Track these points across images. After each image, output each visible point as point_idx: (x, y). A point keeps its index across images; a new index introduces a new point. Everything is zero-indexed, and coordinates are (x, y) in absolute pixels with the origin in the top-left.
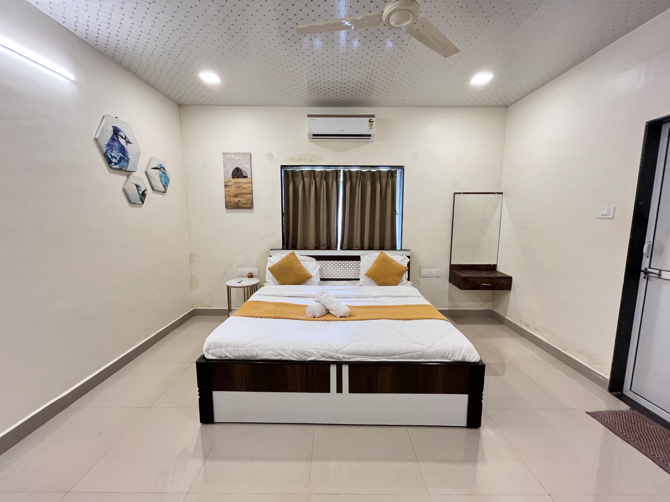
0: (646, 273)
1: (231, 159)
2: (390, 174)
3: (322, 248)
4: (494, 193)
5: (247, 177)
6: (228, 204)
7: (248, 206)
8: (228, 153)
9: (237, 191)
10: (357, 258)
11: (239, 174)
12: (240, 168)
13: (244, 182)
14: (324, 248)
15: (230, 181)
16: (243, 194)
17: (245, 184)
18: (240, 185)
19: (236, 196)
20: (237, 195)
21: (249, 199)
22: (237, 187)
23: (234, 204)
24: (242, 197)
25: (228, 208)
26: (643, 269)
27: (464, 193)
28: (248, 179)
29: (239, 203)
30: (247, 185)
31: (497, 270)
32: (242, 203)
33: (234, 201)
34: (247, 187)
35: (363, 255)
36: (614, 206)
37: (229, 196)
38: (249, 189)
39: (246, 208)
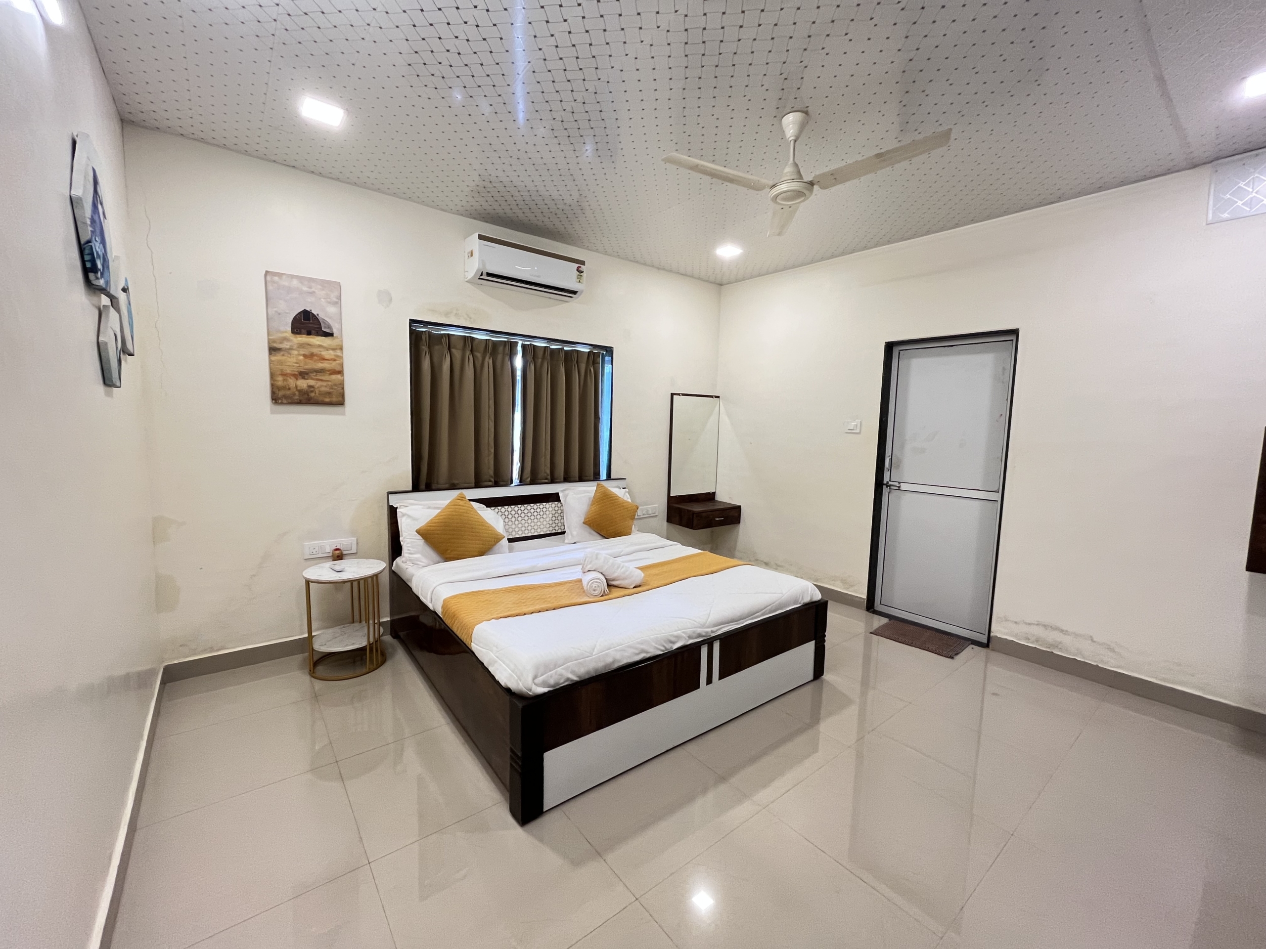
0: (887, 485)
1: (289, 290)
2: (592, 357)
3: (486, 483)
4: (712, 397)
5: (331, 335)
6: (281, 393)
7: (334, 399)
8: (283, 274)
9: (306, 364)
10: (554, 498)
11: (311, 325)
12: (313, 312)
13: (325, 345)
14: (490, 483)
15: (286, 339)
16: (322, 371)
17: (327, 349)
18: (315, 351)
19: (303, 375)
20: (307, 374)
21: (335, 385)
22: (305, 356)
23: (297, 393)
24: (320, 378)
25: (280, 402)
26: (885, 482)
27: (683, 395)
28: (334, 339)
29: (312, 392)
30: (331, 352)
31: (716, 499)
32: (320, 391)
33: (296, 386)
34: (333, 357)
35: (562, 491)
36: (860, 421)
37: (284, 375)
38: (337, 362)
39: (330, 404)
